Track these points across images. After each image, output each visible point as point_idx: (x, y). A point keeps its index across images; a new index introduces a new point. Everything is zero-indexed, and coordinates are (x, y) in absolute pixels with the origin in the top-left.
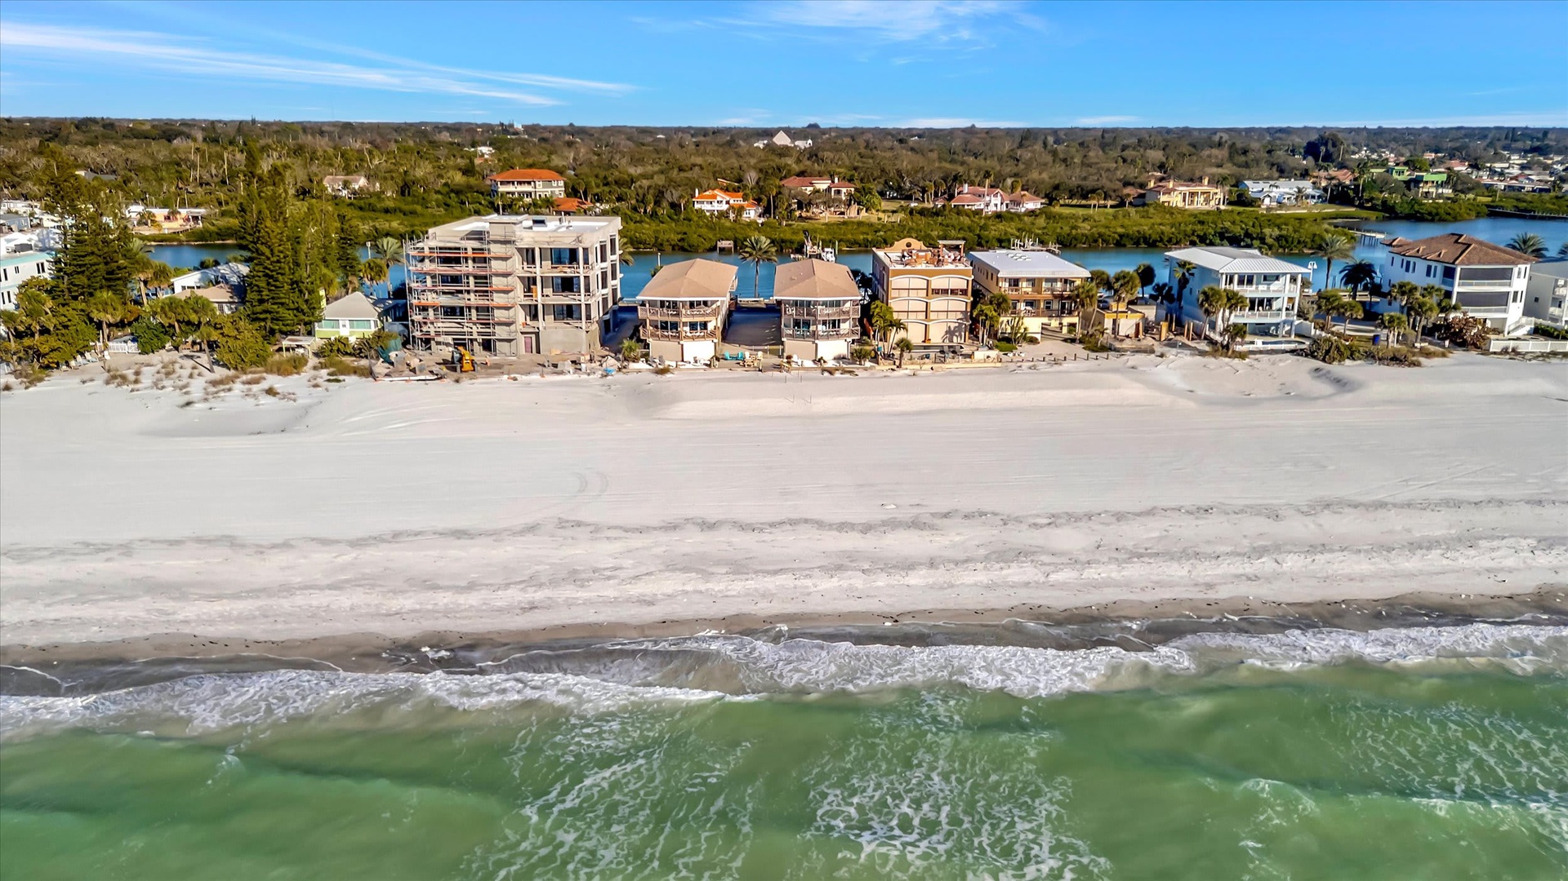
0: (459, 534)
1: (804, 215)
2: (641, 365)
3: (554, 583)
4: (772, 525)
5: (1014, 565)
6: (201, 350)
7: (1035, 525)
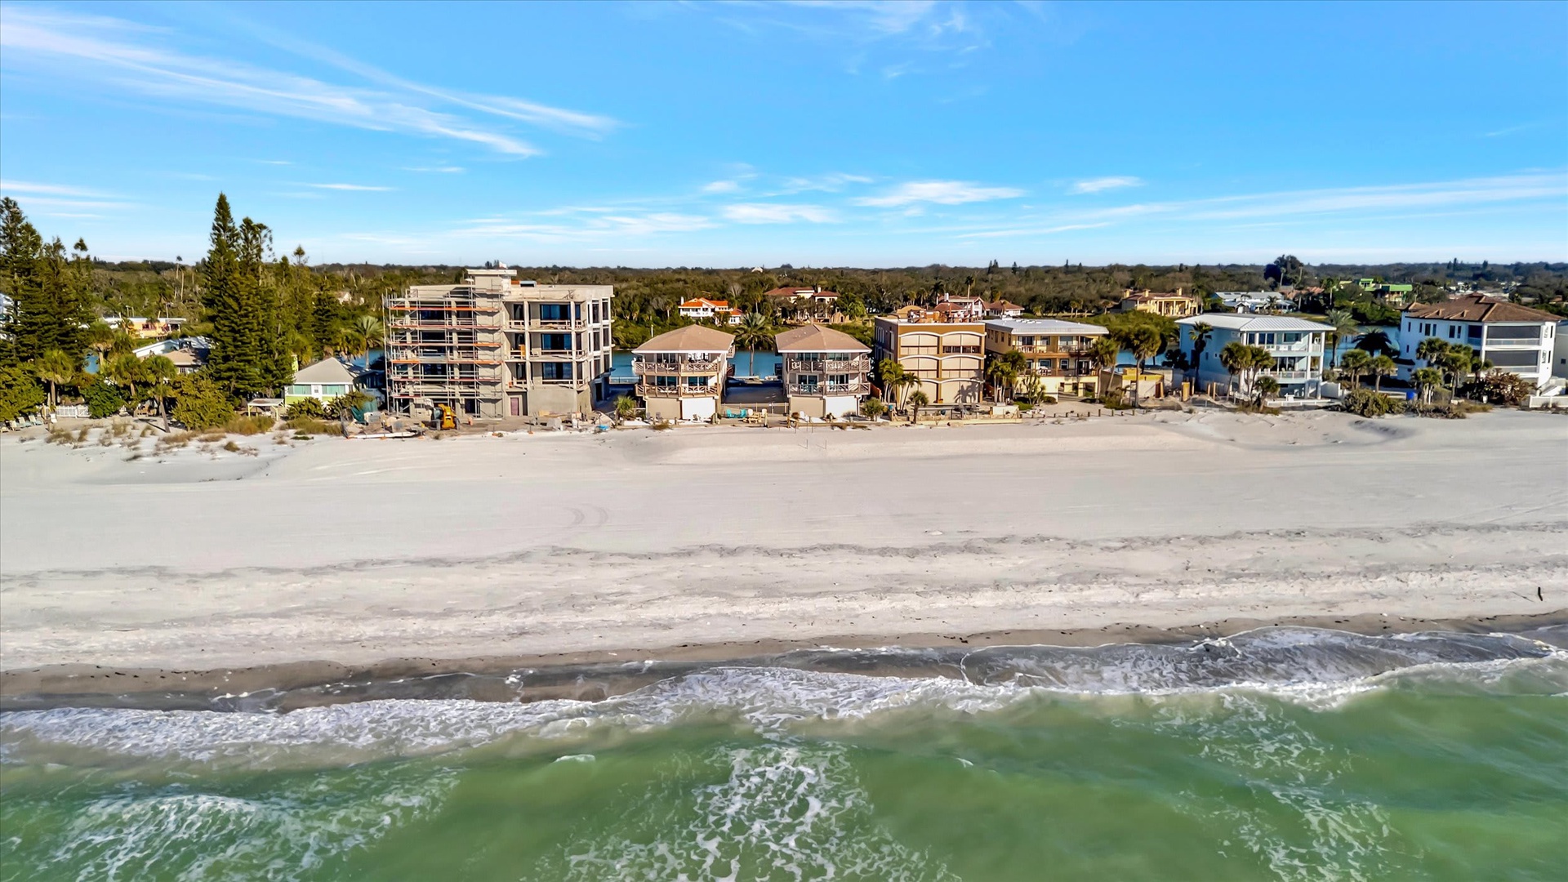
0: (433, 562)
1: (788, 322)
2: (638, 422)
3: (548, 608)
4: (802, 550)
5: (1094, 586)
6: (158, 414)
7: (1108, 548)
